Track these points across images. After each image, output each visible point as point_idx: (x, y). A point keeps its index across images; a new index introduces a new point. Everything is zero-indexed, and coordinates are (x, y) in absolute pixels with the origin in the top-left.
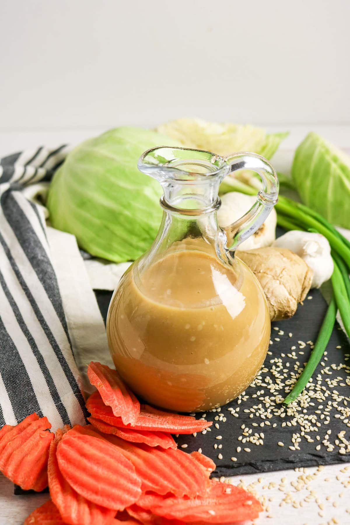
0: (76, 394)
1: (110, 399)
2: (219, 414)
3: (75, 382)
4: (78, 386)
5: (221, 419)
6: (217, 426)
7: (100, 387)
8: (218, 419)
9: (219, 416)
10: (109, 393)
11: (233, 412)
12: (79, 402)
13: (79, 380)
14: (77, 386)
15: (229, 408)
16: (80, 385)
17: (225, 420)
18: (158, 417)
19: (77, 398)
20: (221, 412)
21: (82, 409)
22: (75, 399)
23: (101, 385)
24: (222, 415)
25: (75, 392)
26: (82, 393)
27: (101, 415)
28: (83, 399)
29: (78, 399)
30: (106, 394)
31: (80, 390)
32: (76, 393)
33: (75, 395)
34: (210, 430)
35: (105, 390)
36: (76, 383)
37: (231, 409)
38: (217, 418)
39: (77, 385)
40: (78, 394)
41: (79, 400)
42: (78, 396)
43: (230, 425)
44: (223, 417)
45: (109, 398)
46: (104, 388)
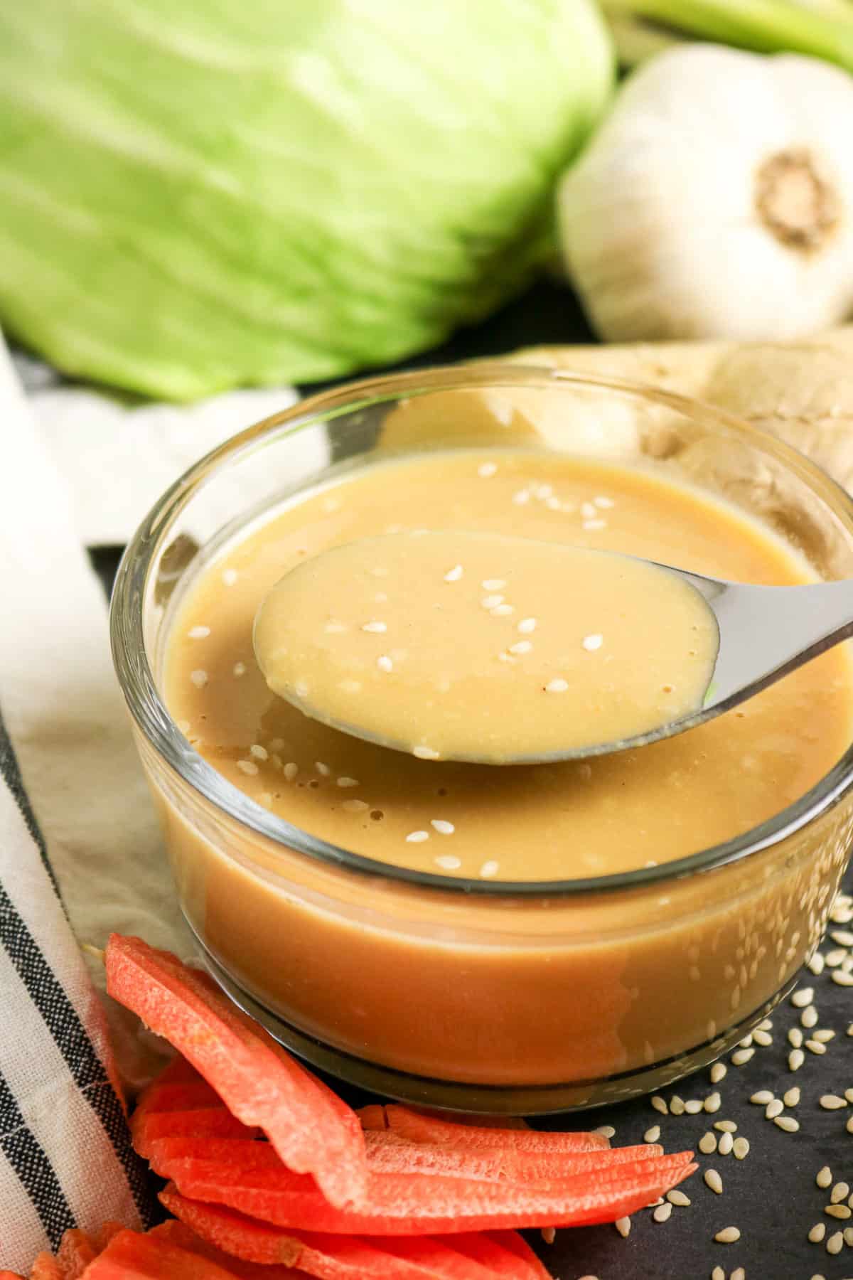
0: (88, 1086)
1: (259, 1098)
2: (718, 1125)
3: (78, 1030)
4: (91, 1048)
5: (727, 1144)
6: (714, 1179)
7: (202, 1043)
8: (711, 1149)
9: (719, 1134)
10: (248, 1072)
11: (775, 1109)
12: (101, 1126)
13: (91, 1017)
14: (86, 1046)
15: (754, 1092)
16: (98, 1043)
17: (742, 1148)
18: (457, 1157)
19: (93, 1105)
20: (724, 1114)
21: (118, 1155)
22: (88, 1111)
23: (208, 1037)
24: (729, 1126)
25: (81, 1078)
26: (112, 1080)
27: (225, 1184)
28: (117, 1106)
29: (98, 1113)
30: (239, 1076)
31: (103, 1065)
32: (87, 1082)
33: (84, 1093)
34: (682, 1199)
35: (228, 1057)
36: (84, 1032)
37: (764, 1096)
38: (707, 1143)
39: (87, 1040)
40: (98, 1087)
41: (104, 1116)
42: (96, 1095)
43: (768, 1173)
44: (735, 1135)
45: (255, 1094)
46: (222, 1049)
